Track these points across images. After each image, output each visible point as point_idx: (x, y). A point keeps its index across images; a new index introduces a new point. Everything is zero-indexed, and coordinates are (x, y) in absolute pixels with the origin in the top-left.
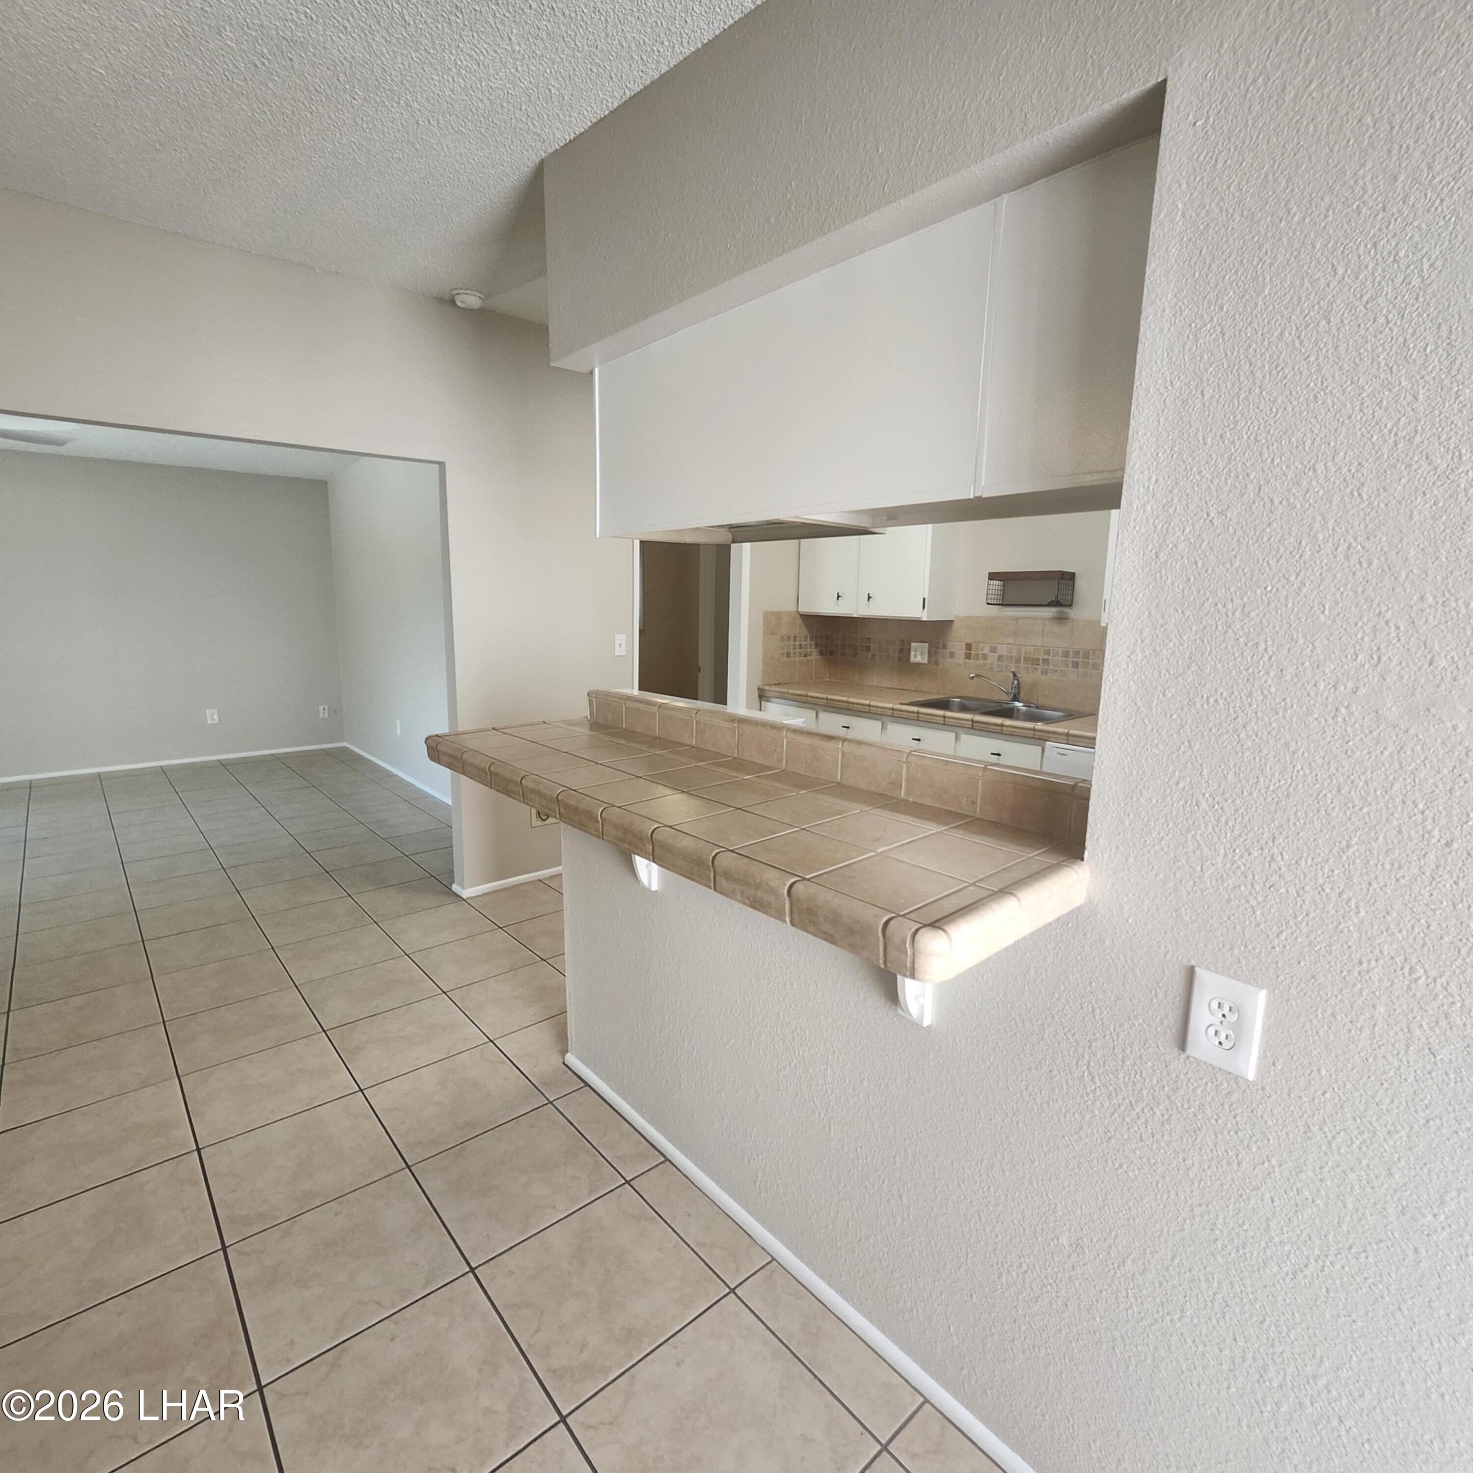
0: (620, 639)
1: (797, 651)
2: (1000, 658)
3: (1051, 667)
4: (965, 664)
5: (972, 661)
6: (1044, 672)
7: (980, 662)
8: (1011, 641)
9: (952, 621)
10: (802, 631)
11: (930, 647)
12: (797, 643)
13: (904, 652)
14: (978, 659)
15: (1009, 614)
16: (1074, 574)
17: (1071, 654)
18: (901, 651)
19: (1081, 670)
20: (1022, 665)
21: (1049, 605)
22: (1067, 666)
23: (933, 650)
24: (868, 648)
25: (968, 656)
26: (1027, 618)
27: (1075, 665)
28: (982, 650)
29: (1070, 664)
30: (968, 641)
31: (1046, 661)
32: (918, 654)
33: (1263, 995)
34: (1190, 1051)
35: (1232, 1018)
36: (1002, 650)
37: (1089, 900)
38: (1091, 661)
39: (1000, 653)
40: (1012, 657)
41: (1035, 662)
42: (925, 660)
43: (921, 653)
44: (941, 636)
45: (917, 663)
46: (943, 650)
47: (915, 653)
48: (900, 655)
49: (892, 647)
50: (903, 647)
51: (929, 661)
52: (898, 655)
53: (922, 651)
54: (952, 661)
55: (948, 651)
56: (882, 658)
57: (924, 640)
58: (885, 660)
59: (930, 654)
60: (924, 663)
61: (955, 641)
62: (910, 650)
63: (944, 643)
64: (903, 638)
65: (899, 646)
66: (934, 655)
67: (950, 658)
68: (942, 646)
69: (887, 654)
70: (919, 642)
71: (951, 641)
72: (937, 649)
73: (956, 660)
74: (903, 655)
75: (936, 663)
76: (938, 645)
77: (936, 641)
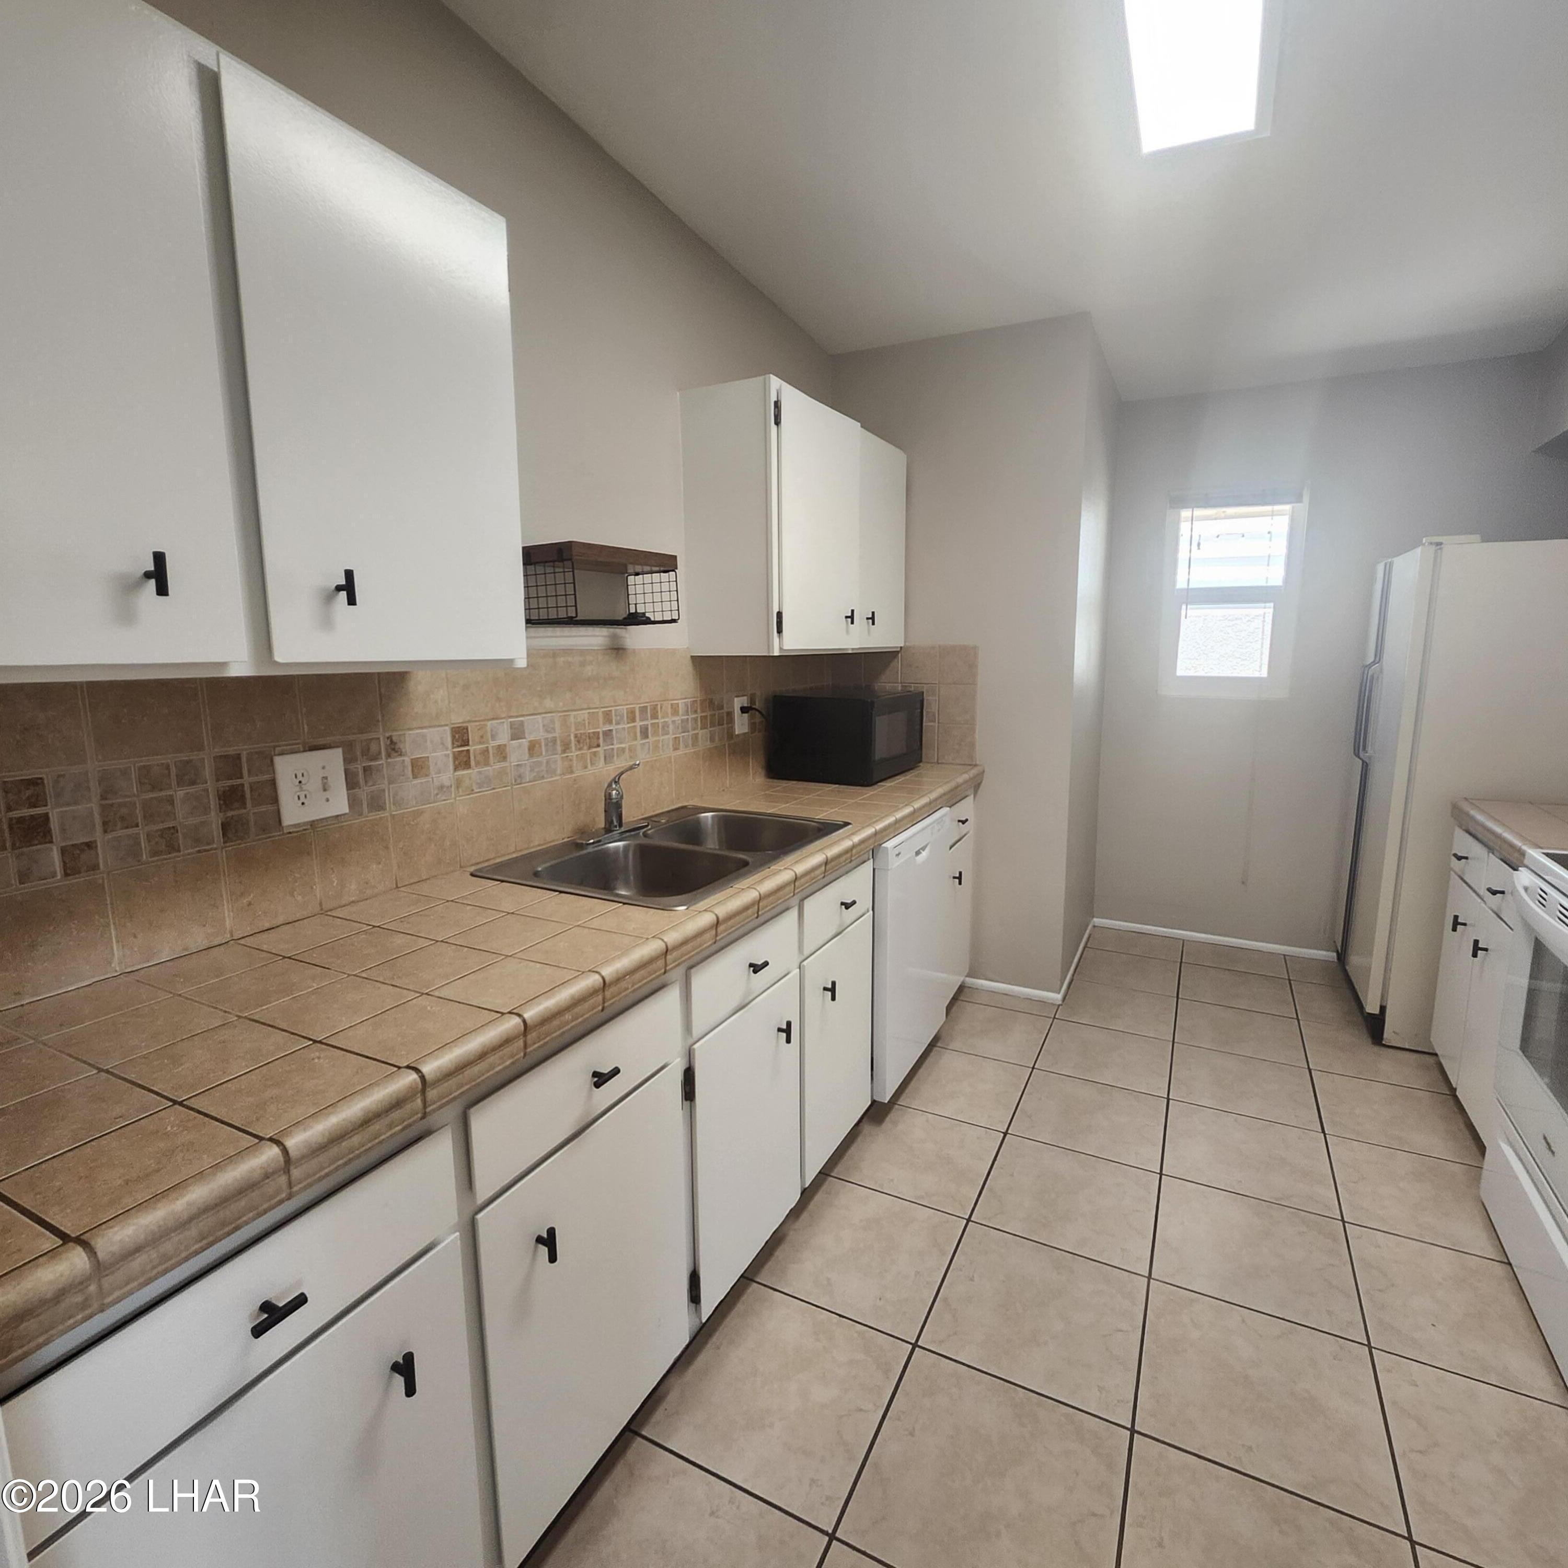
2: (533, 747)
3: (616, 745)
4: (459, 783)
5: (473, 771)
7: (496, 766)
8: (549, 704)
11: (348, 760)
13: (257, 796)
14: (487, 763)
17: (638, 714)
19: (651, 740)
20: (574, 753)
22: (635, 737)
23: (358, 767)
25: (462, 762)
26: (570, 651)
27: (644, 732)
28: (493, 737)
29: (639, 733)
30: (457, 719)
31: (608, 734)
32: (314, 792)
36: (535, 729)
39: (531, 736)
40: (554, 741)
41: (592, 741)
42: (339, 804)
43: (321, 786)
44: (378, 721)
45: (313, 821)
46: (389, 760)
47: (298, 789)
48: (230, 814)
49: (180, 793)
50: (239, 781)
51: (353, 802)
52: (221, 815)
53: (326, 778)
54: (421, 783)
55: (407, 760)
56: (134, 851)
57: (321, 741)
58: (155, 853)
59: (351, 783)
60: (337, 816)
61: (422, 728)
62: (273, 783)
63: (390, 738)
64: (231, 751)
65: (218, 780)
66: (366, 782)
67: (415, 777)
68: (386, 749)
69: (161, 826)
70: (304, 751)
71: (410, 729)
72: (371, 760)
73: (432, 778)
74: (244, 811)
75: (377, 804)
76: (374, 748)
77: (365, 736)
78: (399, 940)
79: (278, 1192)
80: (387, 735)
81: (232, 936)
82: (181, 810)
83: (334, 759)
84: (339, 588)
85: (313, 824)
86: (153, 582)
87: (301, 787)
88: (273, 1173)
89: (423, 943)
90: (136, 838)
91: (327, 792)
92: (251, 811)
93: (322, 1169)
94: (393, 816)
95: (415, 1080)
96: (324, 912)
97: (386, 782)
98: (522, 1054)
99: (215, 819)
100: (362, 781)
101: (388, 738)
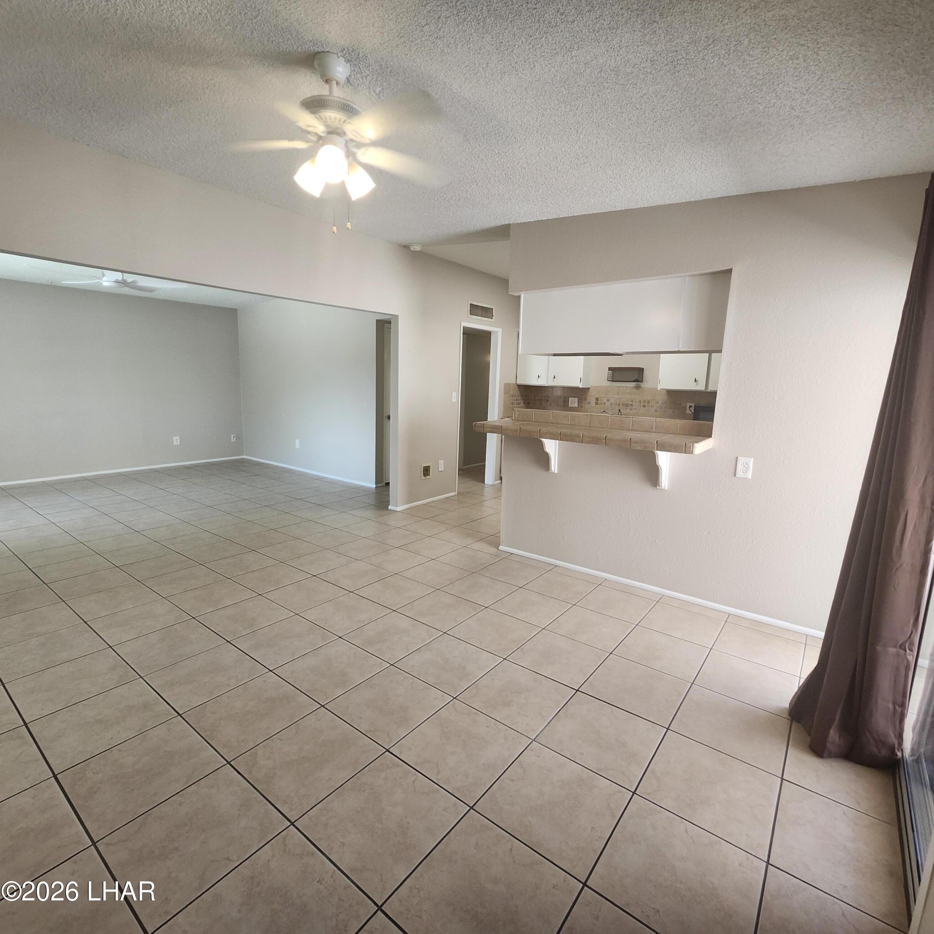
0: (454, 394)
1: (516, 402)
2: (611, 404)
3: (634, 407)
4: (595, 407)
5: (598, 406)
6: (631, 409)
7: (602, 406)
8: (616, 396)
9: (589, 388)
10: (517, 393)
11: (578, 400)
12: (516, 398)
13: (566, 402)
14: (601, 404)
15: (615, 385)
16: (643, 369)
17: (642, 401)
18: (564, 402)
19: (646, 408)
20: (621, 406)
21: (634, 381)
22: (641, 407)
23: (580, 401)
24: (548, 401)
25: (597, 403)
26: (622, 387)
27: (644, 406)
28: (603, 400)
29: (642, 406)
30: (597, 396)
31: (631, 405)
32: (573, 402)
33: (752, 459)
34: (737, 476)
35: (746, 466)
36: (613, 400)
37: (713, 446)
38: (651, 405)
39: (611, 401)
40: (616, 404)
41: (627, 405)
42: (577, 405)
44: (584, 396)
45: (573, 407)
46: (585, 401)
47: (571, 402)
52: (562, 403)
53: (575, 402)
54: (590, 405)
55: (588, 401)
57: (576, 397)
59: (579, 403)
60: (576, 407)
62: (569, 400)
66: (581, 403)
68: (584, 399)
72: (582, 400)
75: (582, 406)
77: (582, 397)
92: (566, 404)
97: (584, 404)
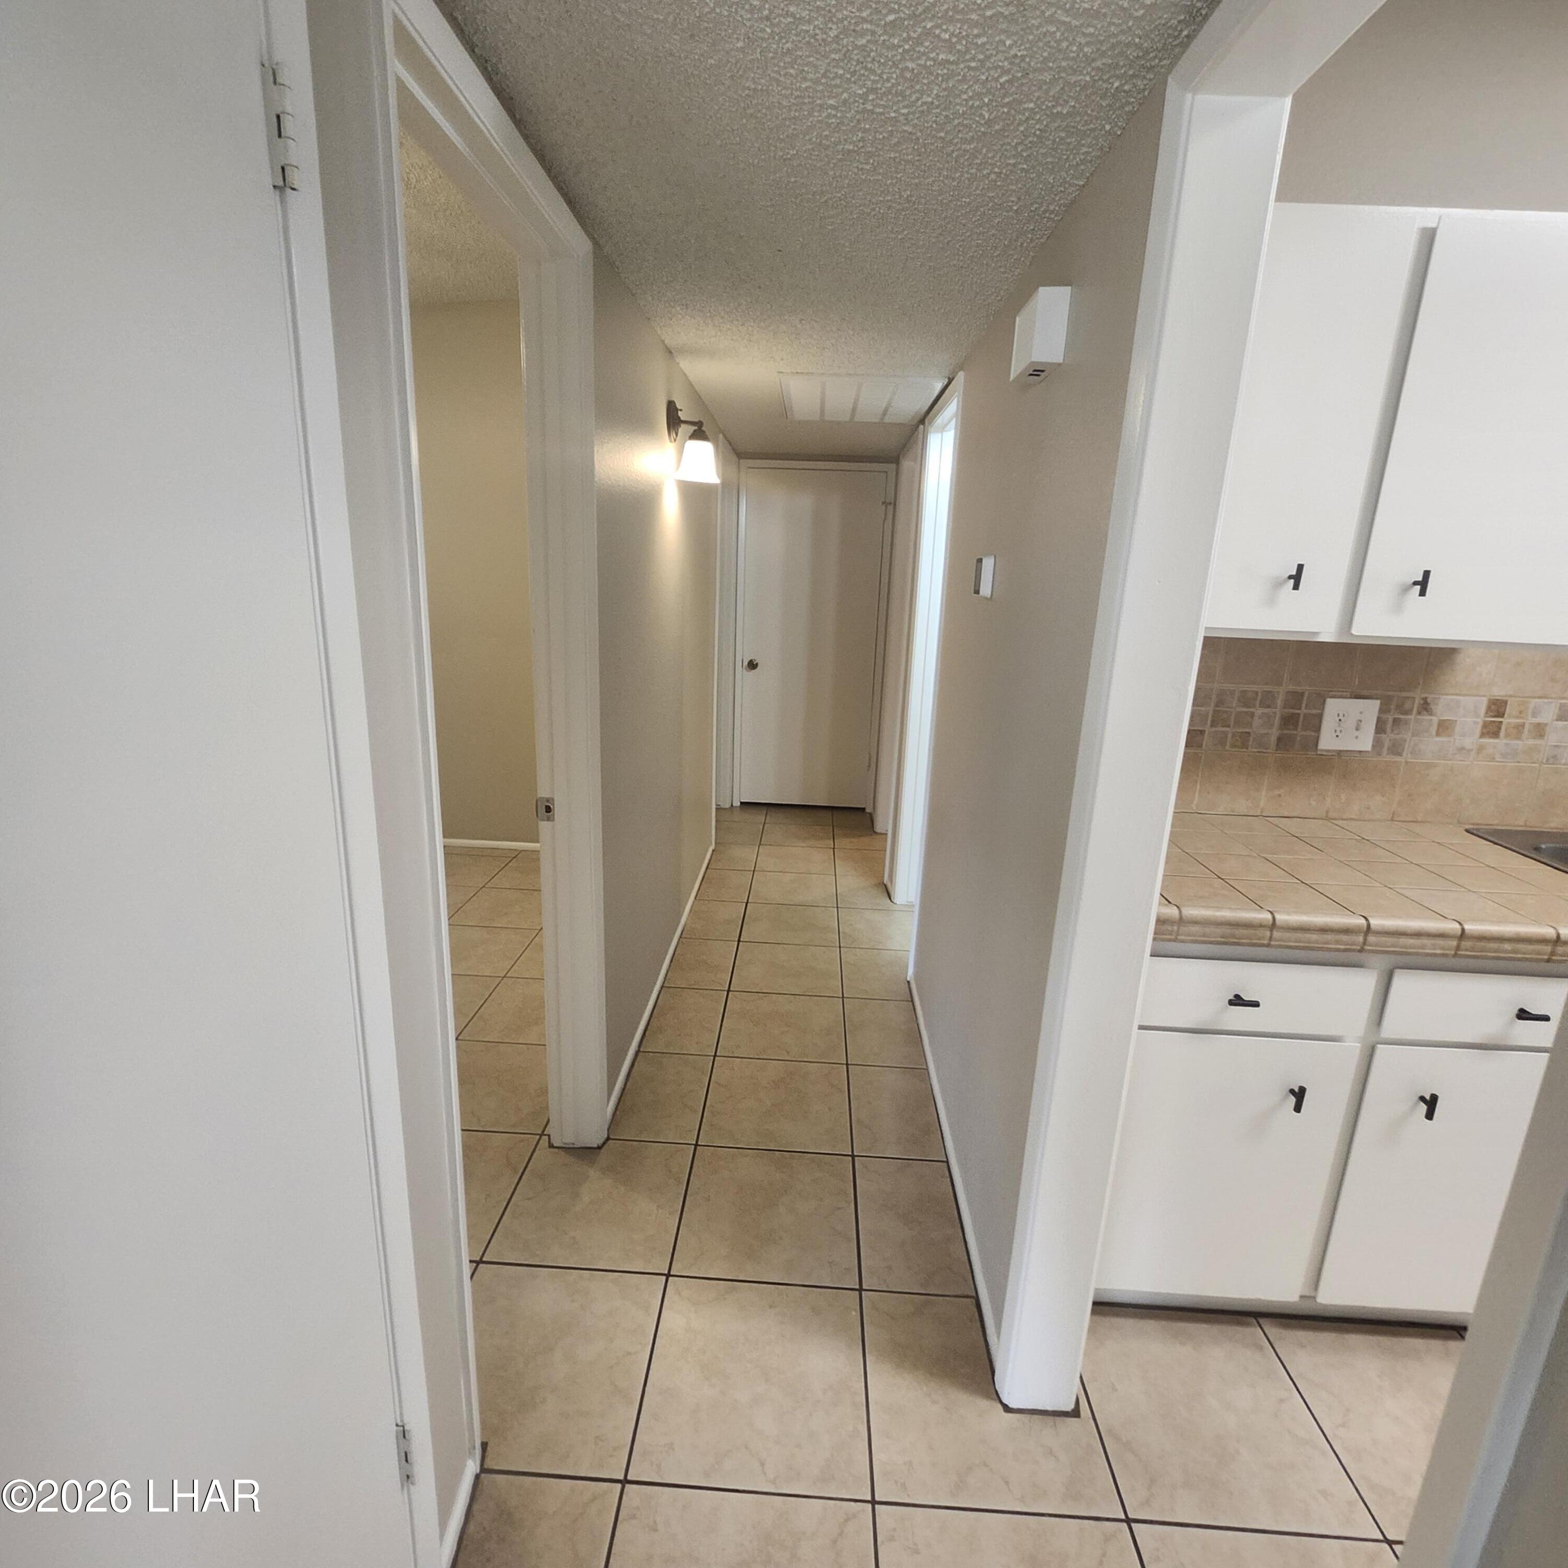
4: (1482, 749)
7: (1529, 742)
11: (1383, 710)
13: (1299, 724)
14: (1519, 737)
18: (1289, 720)
23: (1390, 717)
25: (1491, 731)
28: (1535, 714)
30: (1499, 693)
42: (1365, 742)
43: (1355, 725)
44: (1419, 684)
45: (1341, 751)
46: (1419, 717)
47: (1337, 725)
48: (1286, 732)
49: (1259, 711)
50: (1298, 711)
51: (1377, 744)
52: (1279, 731)
53: (1361, 721)
54: (1443, 741)
55: (1435, 720)
56: (1222, 743)
57: (1365, 693)
58: (1233, 746)
59: (1380, 728)
60: (1360, 752)
61: (1457, 694)
62: (1320, 717)
63: (1425, 699)
64: (1299, 689)
65: (1284, 708)
66: (1392, 730)
67: (1438, 734)
68: (1418, 707)
69: (1241, 730)
70: (1350, 698)
71: (1443, 694)
72: (1403, 714)
73: (1455, 739)
74: (1295, 732)
75: (1396, 749)
76: (1407, 706)
77: (1404, 694)
78: (1380, 852)
79: (1263, 938)
80: (1424, 696)
81: (1262, 812)
82: (1257, 722)
83: (1371, 708)
84: (1415, 583)
85: (1340, 753)
86: (1292, 581)
87: (1339, 724)
88: (1264, 926)
89: (1398, 860)
90: (1226, 734)
91: (1358, 732)
92: (1300, 733)
93: (1290, 941)
94: (1407, 762)
95: (1363, 924)
96: (1327, 818)
97: (1410, 734)
98: (1453, 952)
99: (1274, 733)
100: (1388, 730)
101: (1423, 699)
